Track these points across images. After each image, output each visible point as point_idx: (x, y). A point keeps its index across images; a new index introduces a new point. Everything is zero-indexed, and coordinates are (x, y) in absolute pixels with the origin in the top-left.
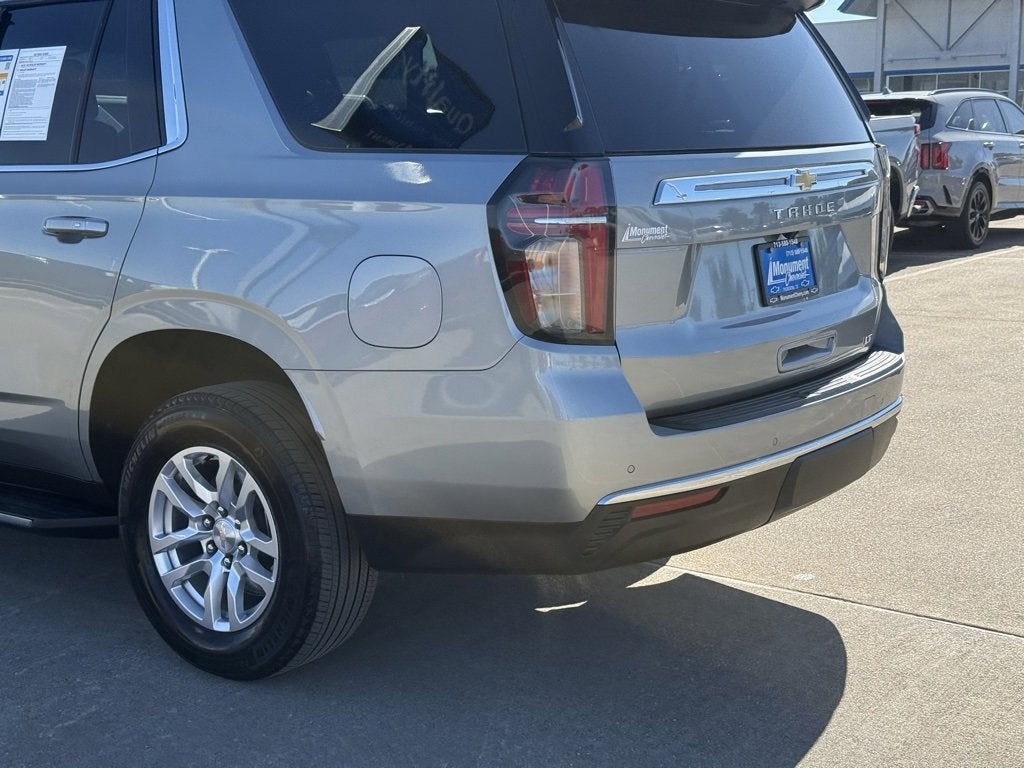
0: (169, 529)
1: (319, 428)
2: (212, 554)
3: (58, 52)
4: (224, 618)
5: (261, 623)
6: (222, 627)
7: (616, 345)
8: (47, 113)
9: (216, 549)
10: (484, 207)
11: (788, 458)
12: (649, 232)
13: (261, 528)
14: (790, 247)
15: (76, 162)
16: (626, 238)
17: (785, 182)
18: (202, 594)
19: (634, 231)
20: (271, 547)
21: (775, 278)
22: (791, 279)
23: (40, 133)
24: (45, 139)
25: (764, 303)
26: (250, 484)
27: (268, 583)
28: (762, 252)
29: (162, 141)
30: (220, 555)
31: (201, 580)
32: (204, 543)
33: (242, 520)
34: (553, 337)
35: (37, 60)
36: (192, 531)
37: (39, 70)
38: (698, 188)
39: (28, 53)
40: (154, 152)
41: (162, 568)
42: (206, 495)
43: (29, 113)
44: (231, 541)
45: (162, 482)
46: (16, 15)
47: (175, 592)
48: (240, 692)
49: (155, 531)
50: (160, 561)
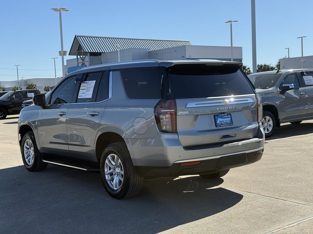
0: (108, 170)
1: (129, 150)
2: (115, 175)
3: (94, 81)
4: (116, 187)
5: (121, 188)
6: (116, 189)
7: (177, 133)
8: (92, 93)
9: (115, 174)
10: (153, 108)
11: (219, 157)
12: (184, 113)
13: (121, 170)
14: (224, 116)
15: (96, 102)
16: (179, 114)
17: (220, 103)
18: (113, 182)
19: (181, 112)
20: (123, 173)
21: (219, 122)
22: (225, 122)
23: (90, 97)
24: (91, 97)
25: (216, 126)
26: (120, 161)
27: (122, 180)
28: (216, 117)
29: (108, 98)
30: (116, 175)
31: (113, 180)
32: (114, 173)
33: (119, 168)
34: (165, 132)
35: (91, 83)
36: (112, 170)
37: (91, 85)
38: (196, 104)
39: (90, 82)
40: (107, 100)
41: (107, 178)
42: (114, 163)
43: (89, 93)
44: (117, 172)
45: (107, 161)
46: (89, 75)
47: (108, 182)
48: (117, 201)
49: (106, 170)
50: (106, 176)
